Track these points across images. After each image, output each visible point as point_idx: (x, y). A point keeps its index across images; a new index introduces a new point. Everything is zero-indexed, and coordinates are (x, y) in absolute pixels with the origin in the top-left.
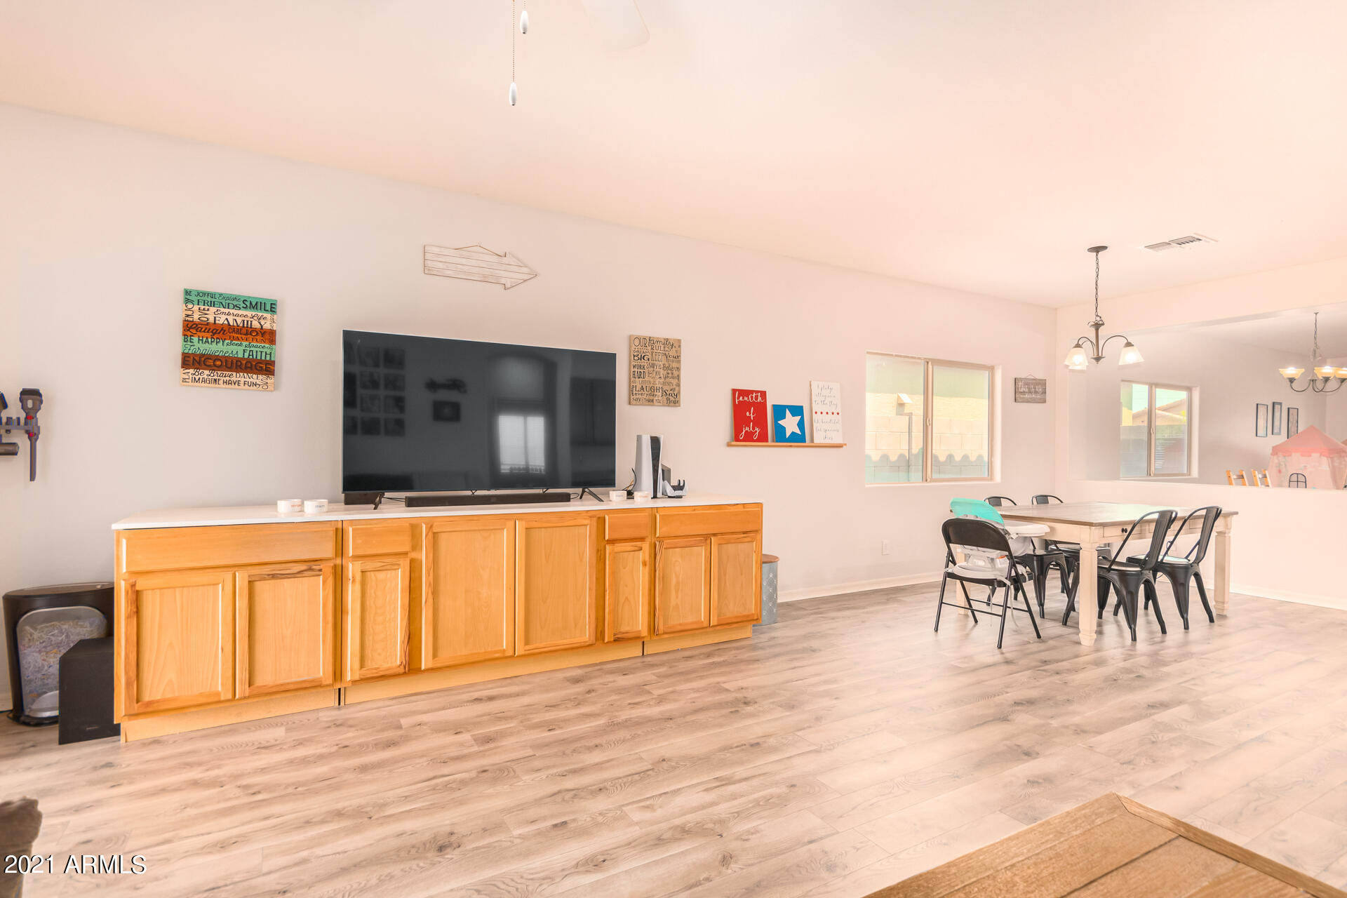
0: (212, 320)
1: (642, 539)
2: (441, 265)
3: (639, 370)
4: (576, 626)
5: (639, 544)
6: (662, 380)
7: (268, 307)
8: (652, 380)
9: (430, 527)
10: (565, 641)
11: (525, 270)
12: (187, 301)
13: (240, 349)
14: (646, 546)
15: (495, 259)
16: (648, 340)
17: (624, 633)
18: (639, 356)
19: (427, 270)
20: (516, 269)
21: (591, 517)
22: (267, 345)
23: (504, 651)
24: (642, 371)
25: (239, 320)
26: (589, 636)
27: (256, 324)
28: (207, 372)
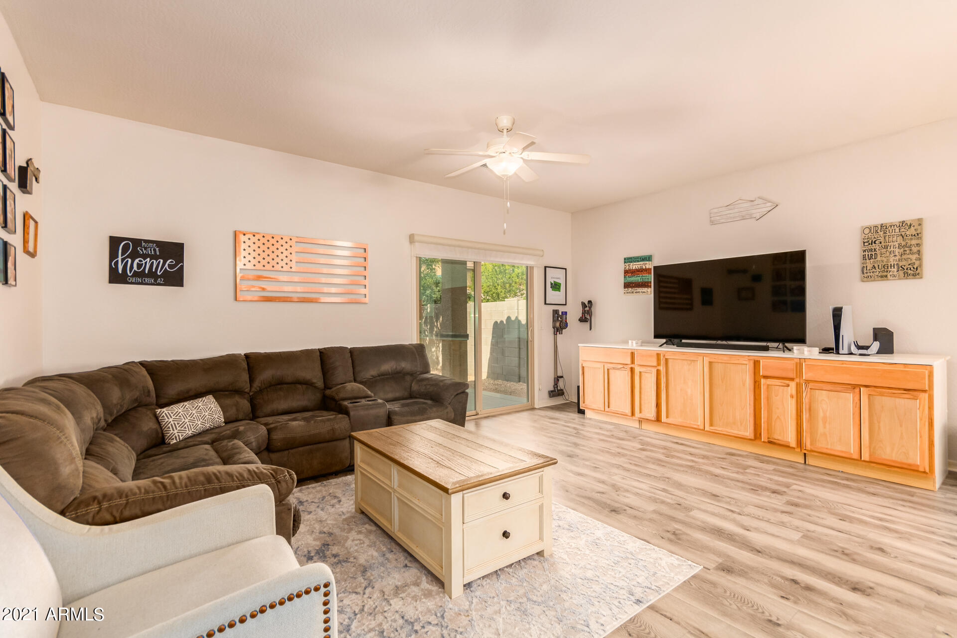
0: (631, 269)
1: (792, 379)
2: (718, 218)
3: (870, 253)
4: (741, 425)
5: (787, 382)
6: (897, 258)
7: (648, 259)
8: (885, 260)
9: (664, 356)
10: (736, 432)
11: (769, 204)
12: (625, 262)
13: (639, 278)
14: (793, 384)
15: (749, 204)
16: (880, 228)
17: (775, 439)
18: (870, 242)
19: (712, 223)
20: (763, 206)
21: (749, 360)
22: (647, 275)
23: (698, 425)
24: (873, 253)
25: (639, 266)
26: (750, 432)
27: (644, 267)
28: (630, 289)
